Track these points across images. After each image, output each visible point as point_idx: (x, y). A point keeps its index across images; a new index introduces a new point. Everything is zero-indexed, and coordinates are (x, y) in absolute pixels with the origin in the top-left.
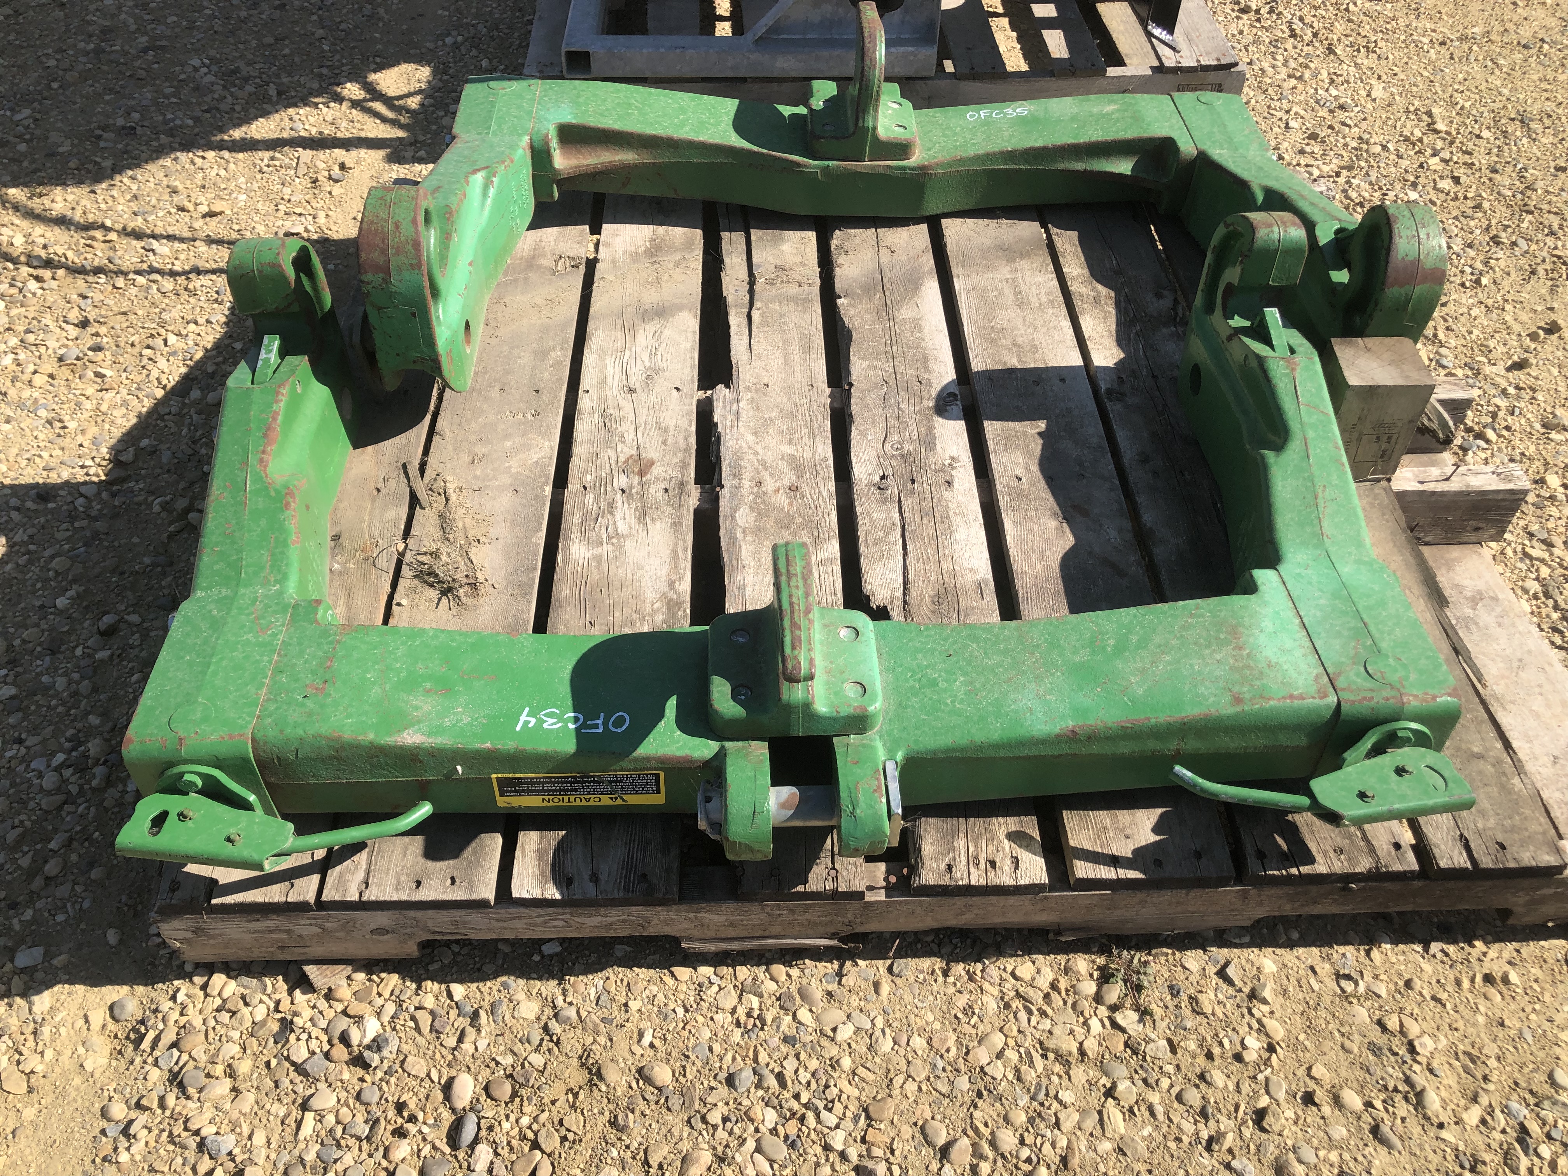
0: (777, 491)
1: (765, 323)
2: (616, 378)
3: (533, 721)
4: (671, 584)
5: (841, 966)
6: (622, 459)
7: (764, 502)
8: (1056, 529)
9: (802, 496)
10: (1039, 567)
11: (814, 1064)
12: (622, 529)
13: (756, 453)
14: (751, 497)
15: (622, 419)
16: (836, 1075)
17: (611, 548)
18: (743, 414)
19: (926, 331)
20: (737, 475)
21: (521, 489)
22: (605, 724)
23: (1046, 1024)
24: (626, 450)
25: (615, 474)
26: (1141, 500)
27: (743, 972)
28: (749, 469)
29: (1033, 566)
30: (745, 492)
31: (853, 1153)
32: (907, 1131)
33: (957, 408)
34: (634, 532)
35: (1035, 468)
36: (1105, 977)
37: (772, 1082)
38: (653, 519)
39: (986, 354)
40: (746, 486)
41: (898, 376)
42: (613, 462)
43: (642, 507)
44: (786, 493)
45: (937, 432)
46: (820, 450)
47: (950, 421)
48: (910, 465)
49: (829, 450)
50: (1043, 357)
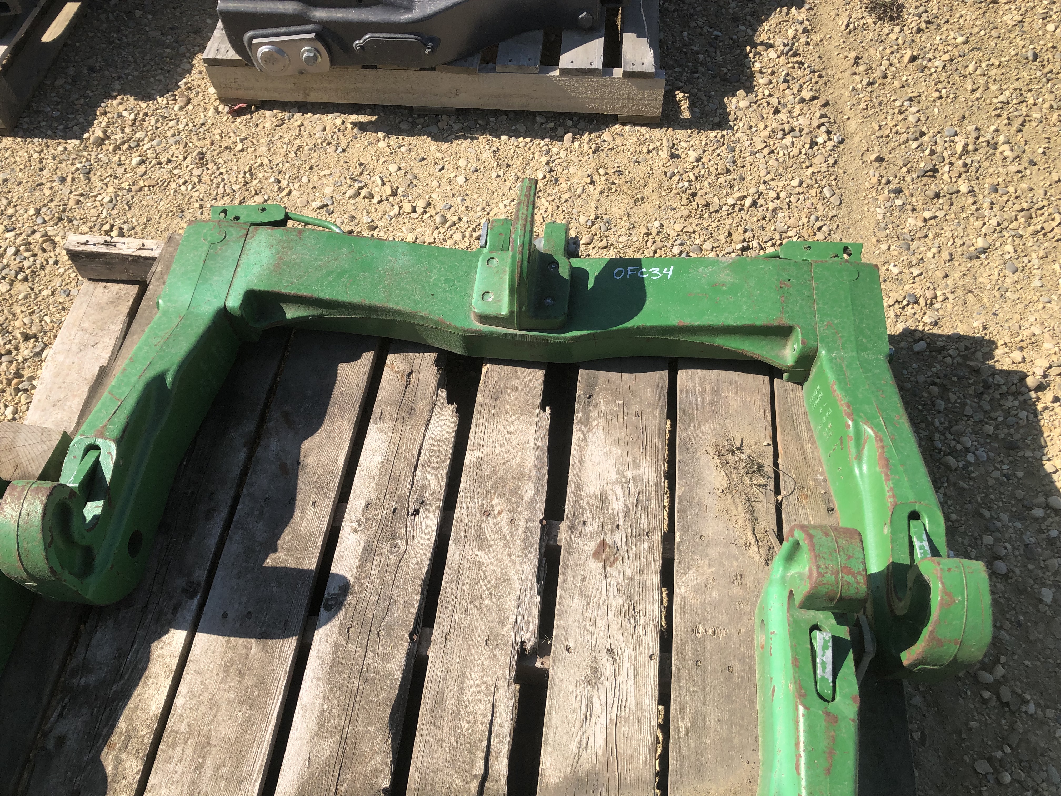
0: (500, 513)
3: (665, 272)
4: (585, 439)
6: (619, 563)
7: (511, 503)
9: (481, 506)
12: (618, 489)
13: (510, 555)
14: (520, 509)
17: (627, 474)
18: (513, 606)
20: (528, 532)
21: (697, 539)
22: (626, 272)
24: (616, 573)
25: (624, 547)
28: (518, 538)
29: (340, 427)
30: (525, 515)
33: (332, 588)
34: (610, 486)
38: (596, 496)
39: (275, 664)
40: (522, 520)
41: (365, 642)
42: (627, 561)
43: (602, 508)
44: (493, 510)
45: (357, 564)
46: (458, 553)
47: (341, 573)
48: (391, 527)
49: (451, 552)
50: (225, 651)
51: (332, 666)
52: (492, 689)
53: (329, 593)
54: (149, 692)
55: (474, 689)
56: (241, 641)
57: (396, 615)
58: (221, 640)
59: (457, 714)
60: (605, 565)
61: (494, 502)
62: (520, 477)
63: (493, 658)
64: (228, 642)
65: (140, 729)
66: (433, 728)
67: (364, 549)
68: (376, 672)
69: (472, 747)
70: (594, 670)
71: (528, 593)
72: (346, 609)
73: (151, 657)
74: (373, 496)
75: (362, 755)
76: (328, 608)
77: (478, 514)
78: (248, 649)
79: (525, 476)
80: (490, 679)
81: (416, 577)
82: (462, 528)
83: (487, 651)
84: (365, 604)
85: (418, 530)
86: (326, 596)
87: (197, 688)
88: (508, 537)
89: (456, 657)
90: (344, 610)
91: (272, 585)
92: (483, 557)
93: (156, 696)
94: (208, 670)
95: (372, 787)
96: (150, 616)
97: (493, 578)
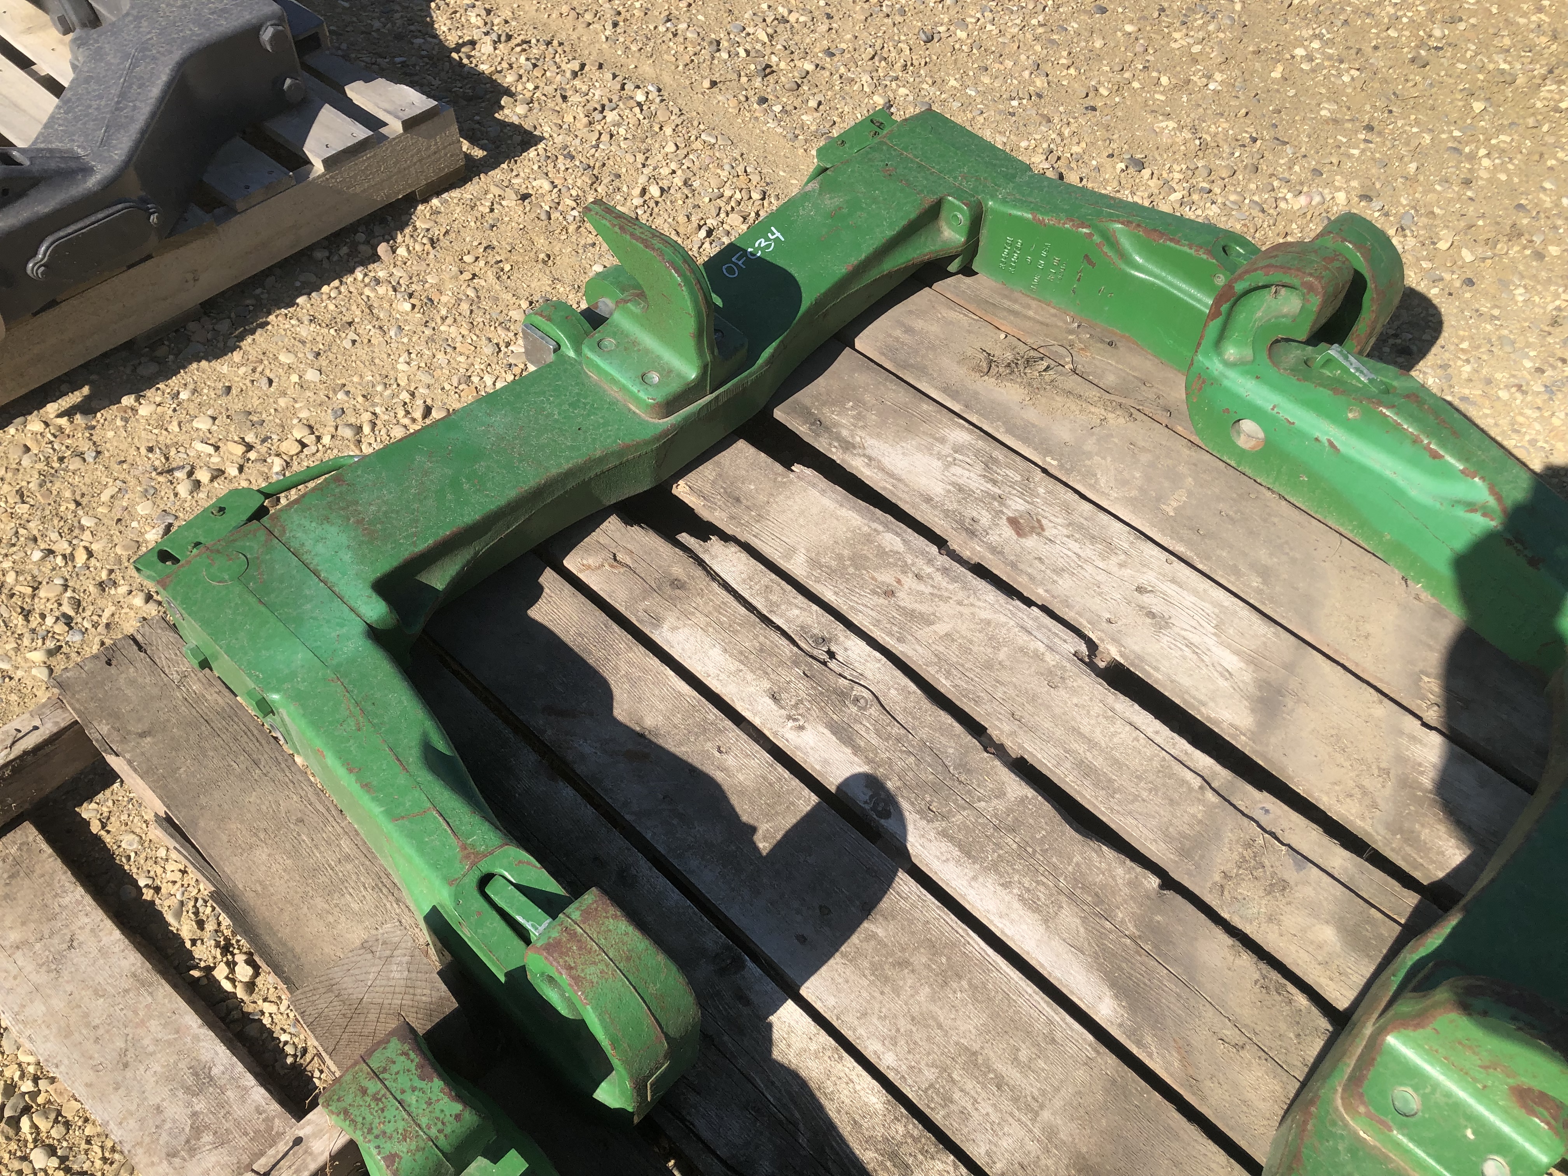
0: (899, 581)
1: (1167, 773)
2: (1171, 593)
3: (773, 237)
4: (870, 459)
6: (1044, 521)
7: (895, 565)
8: (640, 719)
9: (874, 592)
12: (957, 470)
13: (960, 603)
14: (909, 562)
15: (1104, 558)
17: (944, 453)
18: (1026, 637)
20: (945, 571)
21: (1068, 449)
22: (736, 265)
24: (1055, 531)
25: (1028, 506)
28: (945, 584)
29: (629, 662)
30: (920, 562)
34: (948, 474)
38: (949, 491)
39: (917, 914)
40: (925, 567)
41: (961, 802)
42: (1048, 515)
43: (970, 495)
44: (889, 585)
45: (848, 751)
48: (827, 690)
49: (910, 653)
50: (856, 966)
51: (968, 854)
52: (1111, 714)
53: (866, 802)
54: (845, 1095)
55: (1098, 730)
56: (855, 939)
57: (951, 751)
58: (835, 963)
59: (1116, 762)
60: (1038, 534)
61: (879, 579)
62: (868, 539)
63: (1074, 691)
64: (844, 956)
65: (893, 1132)
66: (1117, 796)
67: (834, 733)
68: (1009, 811)
69: (1164, 771)
70: (1151, 615)
72: (902, 797)
73: (793, 1067)
74: (766, 685)
75: (1103, 887)
76: (887, 814)
77: (882, 601)
78: (874, 936)
79: (870, 535)
80: (1097, 708)
81: (919, 703)
82: (888, 626)
83: (1062, 692)
84: (911, 774)
85: (856, 664)
86: (867, 807)
87: (884, 1029)
88: (936, 591)
89: (1047, 724)
90: (900, 800)
91: (801, 860)
92: (941, 628)
93: (858, 1088)
94: (868, 1002)
95: (1148, 898)
96: (726, 1038)
97: (977, 634)
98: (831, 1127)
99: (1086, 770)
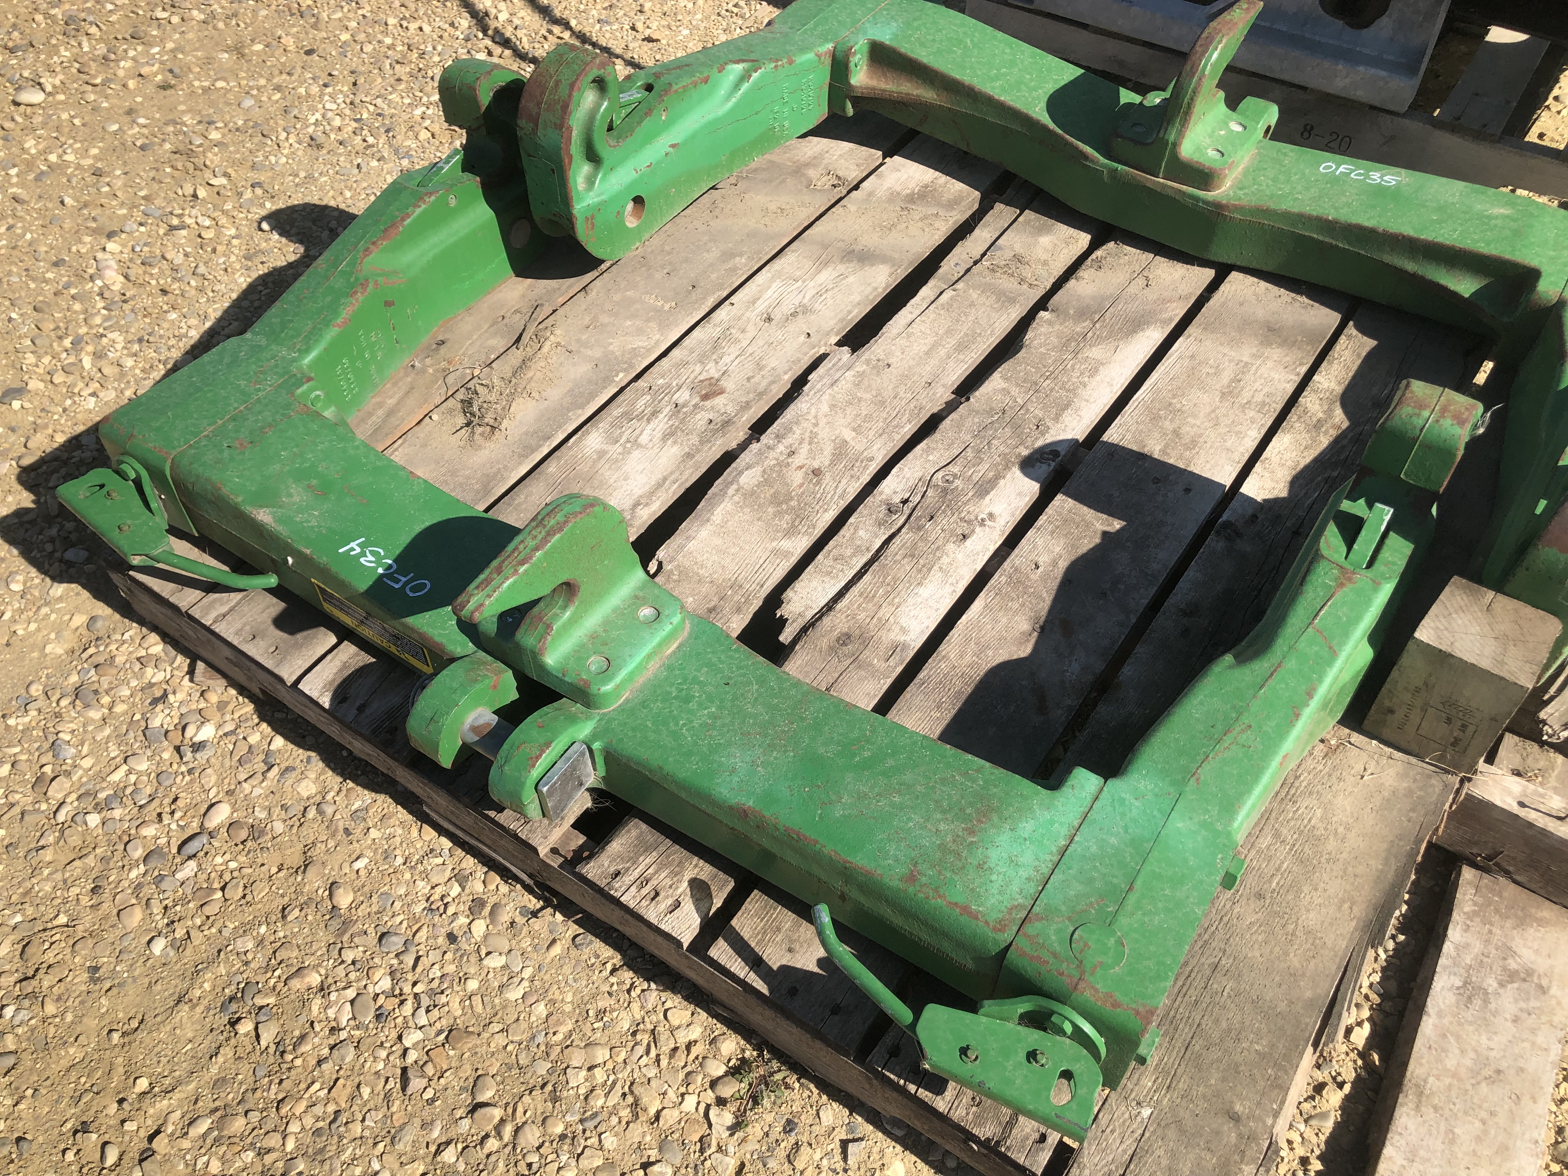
0: (801, 467)
1: (948, 307)
2: (766, 303)
3: (358, 550)
4: (637, 504)
5: (542, 908)
6: (702, 378)
7: (780, 472)
8: (1023, 633)
9: (818, 483)
10: (968, 659)
11: (451, 968)
12: (644, 439)
13: (816, 425)
14: (774, 462)
15: (738, 341)
16: (456, 988)
17: (620, 450)
18: (842, 383)
19: (1098, 378)
20: (779, 437)
21: (601, 367)
22: (406, 584)
23: (652, 1072)
24: (712, 371)
25: (684, 387)
26: (1141, 650)
27: (470, 862)
28: (796, 436)
29: (961, 656)
30: (772, 454)
31: (412, 1056)
32: (467, 1071)
33: (1045, 469)
34: (651, 445)
35: (1063, 565)
36: (737, 1071)
37: (409, 960)
38: (675, 442)
39: (1133, 428)
40: (778, 451)
41: (1022, 412)
42: (692, 376)
43: (677, 427)
44: (806, 474)
45: (1002, 482)
46: (875, 448)
47: (1027, 479)
48: (943, 503)
49: (883, 452)
50: (1193, 458)
51: (1067, 406)
52: (903, 335)
53: (1049, 465)
55: (922, 341)
56: (1171, 461)
58: (1197, 470)
59: (949, 332)
60: (718, 380)
61: (800, 481)
62: (750, 495)
63: (889, 355)
64: (1188, 465)
67: (988, 493)
68: (1018, 385)
70: (794, 314)
71: (819, 386)
72: (1032, 445)
73: (1287, 485)
74: (952, 546)
75: (1059, 338)
76: (1054, 452)
77: (827, 477)
78: (1163, 451)
79: (744, 495)
80: (901, 342)
81: (937, 442)
82: (856, 469)
83: (893, 360)
84: (1010, 441)
85: (909, 485)
86: (1053, 463)
87: (1231, 438)
88: (806, 441)
89: (927, 368)
90: (1037, 446)
91: (1119, 499)
92: (848, 434)
93: (1282, 448)
94: (1216, 448)
95: (1057, 316)
97: (848, 411)
98: (1316, 460)
99: (961, 347)
